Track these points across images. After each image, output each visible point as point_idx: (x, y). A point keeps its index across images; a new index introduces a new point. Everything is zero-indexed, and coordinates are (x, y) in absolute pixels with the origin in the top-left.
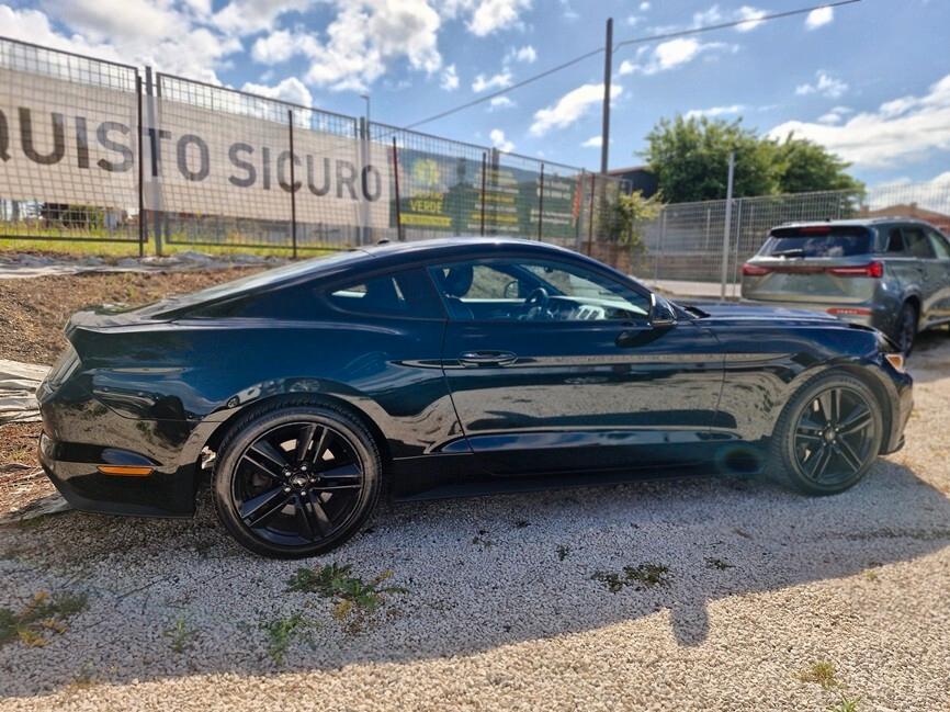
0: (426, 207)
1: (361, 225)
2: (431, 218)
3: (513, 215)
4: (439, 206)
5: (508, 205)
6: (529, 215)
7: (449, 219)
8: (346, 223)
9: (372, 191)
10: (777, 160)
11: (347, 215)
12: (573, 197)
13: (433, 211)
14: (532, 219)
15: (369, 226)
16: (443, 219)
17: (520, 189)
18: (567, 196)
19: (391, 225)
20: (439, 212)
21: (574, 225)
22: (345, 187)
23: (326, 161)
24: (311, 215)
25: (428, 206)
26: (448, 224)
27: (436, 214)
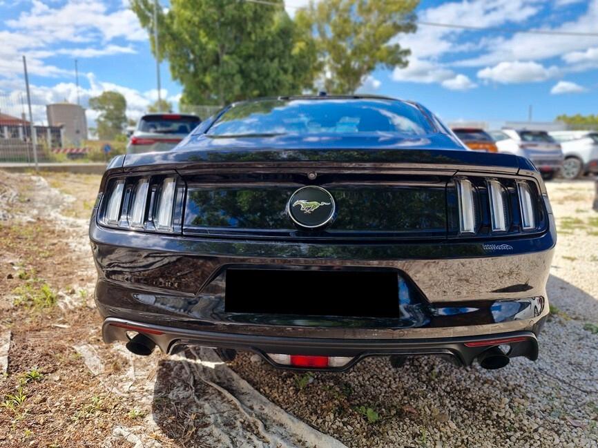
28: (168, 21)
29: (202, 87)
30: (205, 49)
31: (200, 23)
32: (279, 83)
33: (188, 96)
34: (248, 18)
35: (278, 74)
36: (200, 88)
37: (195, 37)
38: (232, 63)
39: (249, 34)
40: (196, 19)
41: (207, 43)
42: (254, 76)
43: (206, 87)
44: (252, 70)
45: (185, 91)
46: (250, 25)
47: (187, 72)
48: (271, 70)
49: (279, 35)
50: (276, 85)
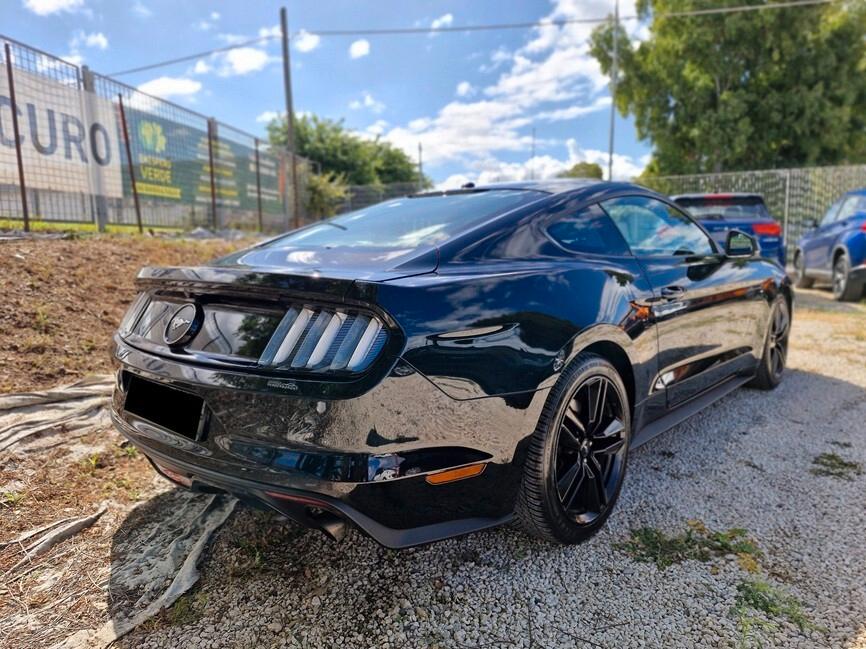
0: (156, 176)
1: (94, 192)
2: (161, 188)
3: (233, 188)
4: (167, 176)
5: (227, 178)
6: (246, 191)
7: (178, 191)
8: (77, 190)
9: (103, 154)
10: (374, 158)
11: (80, 180)
12: (278, 174)
13: (163, 180)
14: (249, 194)
15: (103, 194)
16: (173, 190)
17: (237, 163)
18: (273, 173)
19: (125, 193)
20: (169, 182)
21: (281, 201)
22: (73, 145)
23: (51, 113)
24: (39, 178)
25: (158, 174)
26: (178, 196)
27: (166, 184)
28: (639, 58)
29: (687, 144)
30: (691, 89)
31: (685, 51)
32: (822, 123)
33: (658, 162)
34: (768, 26)
35: (822, 107)
36: (683, 147)
37: (675, 74)
38: (734, 102)
39: (771, 50)
40: (680, 47)
41: (697, 79)
42: (776, 117)
43: (692, 143)
44: (771, 109)
45: (655, 155)
46: (770, 37)
47: (664, 126)
48: (807, 104)
49: (830, 42)
50: (816, 127)
